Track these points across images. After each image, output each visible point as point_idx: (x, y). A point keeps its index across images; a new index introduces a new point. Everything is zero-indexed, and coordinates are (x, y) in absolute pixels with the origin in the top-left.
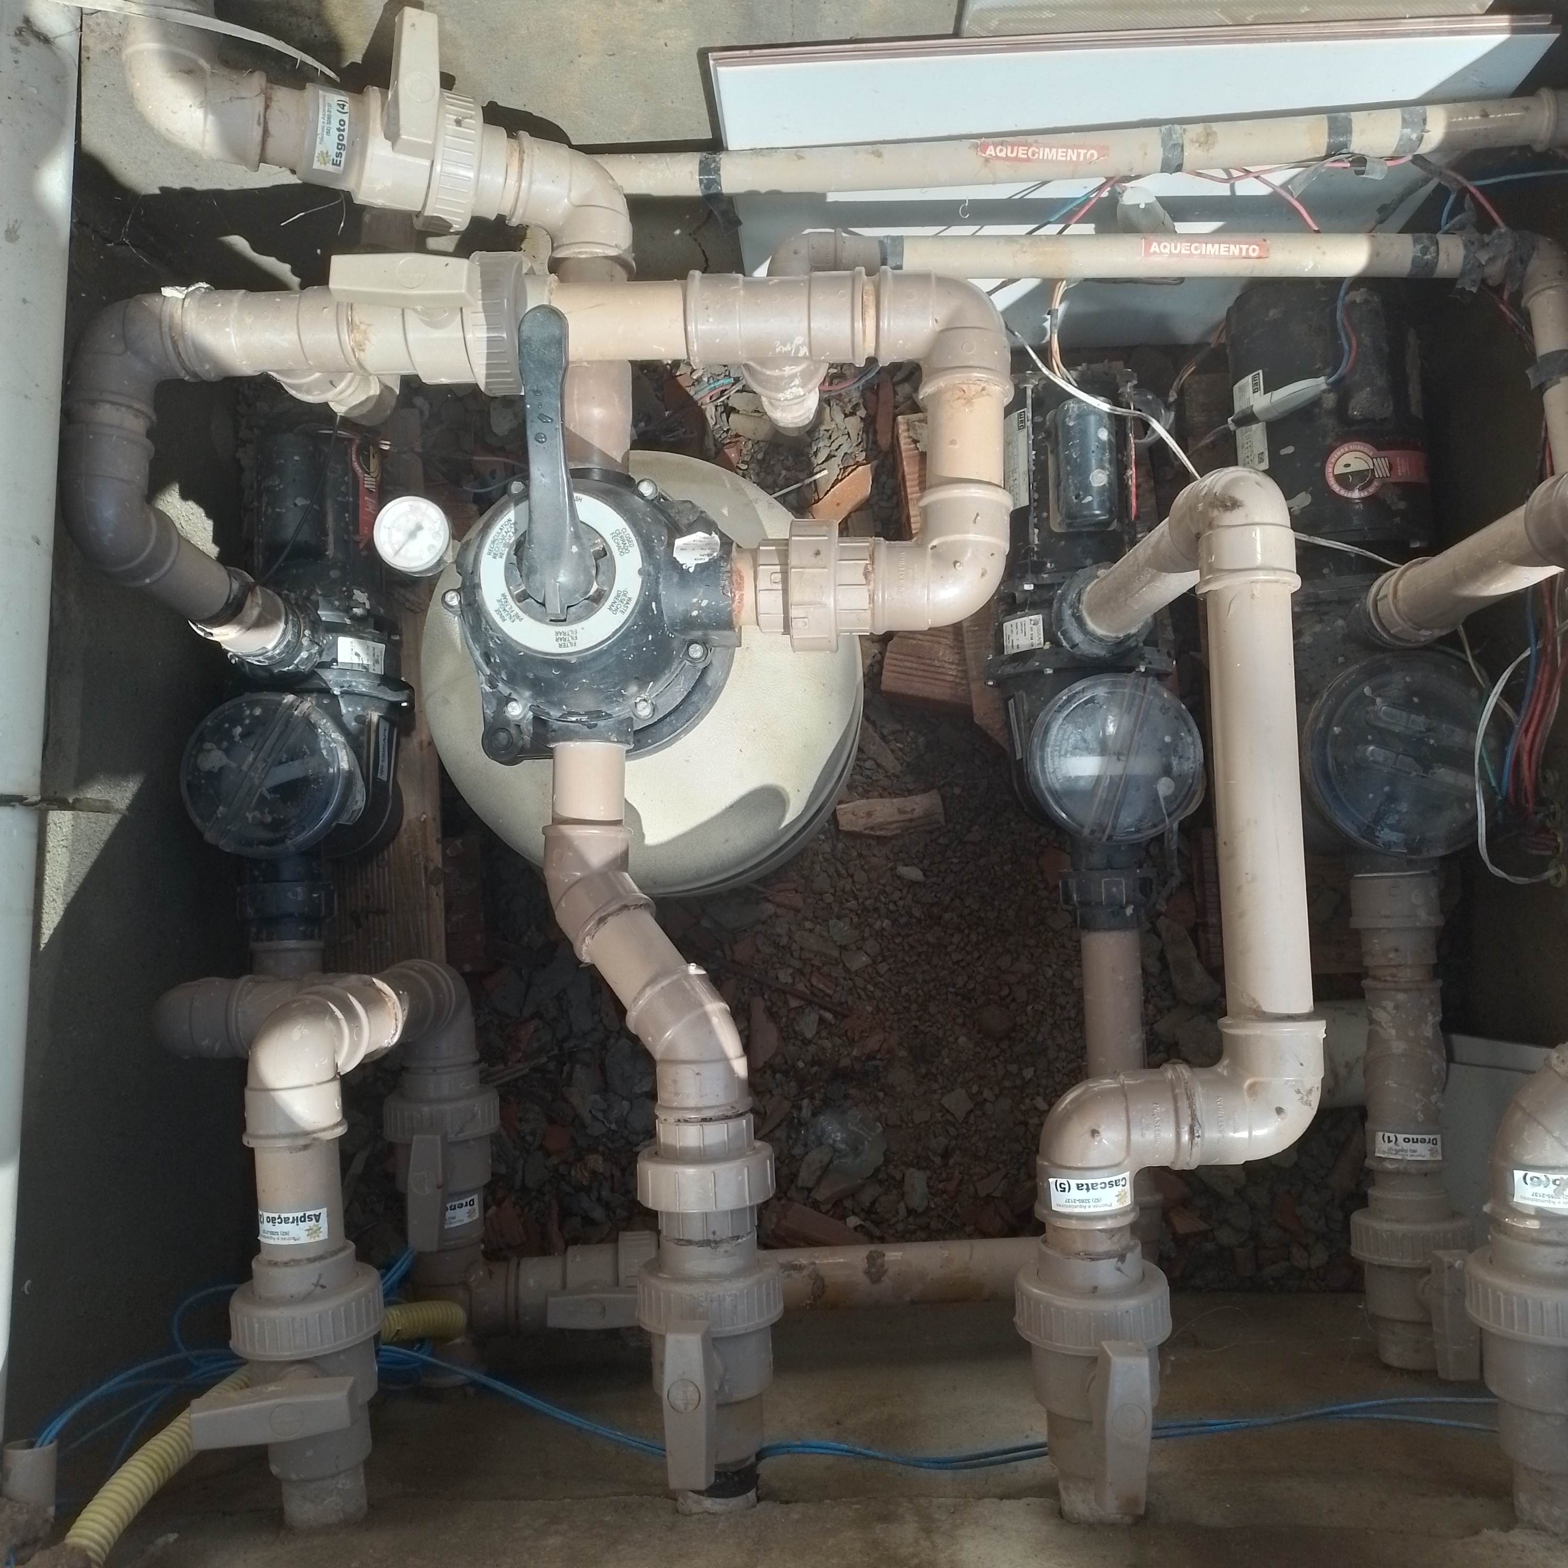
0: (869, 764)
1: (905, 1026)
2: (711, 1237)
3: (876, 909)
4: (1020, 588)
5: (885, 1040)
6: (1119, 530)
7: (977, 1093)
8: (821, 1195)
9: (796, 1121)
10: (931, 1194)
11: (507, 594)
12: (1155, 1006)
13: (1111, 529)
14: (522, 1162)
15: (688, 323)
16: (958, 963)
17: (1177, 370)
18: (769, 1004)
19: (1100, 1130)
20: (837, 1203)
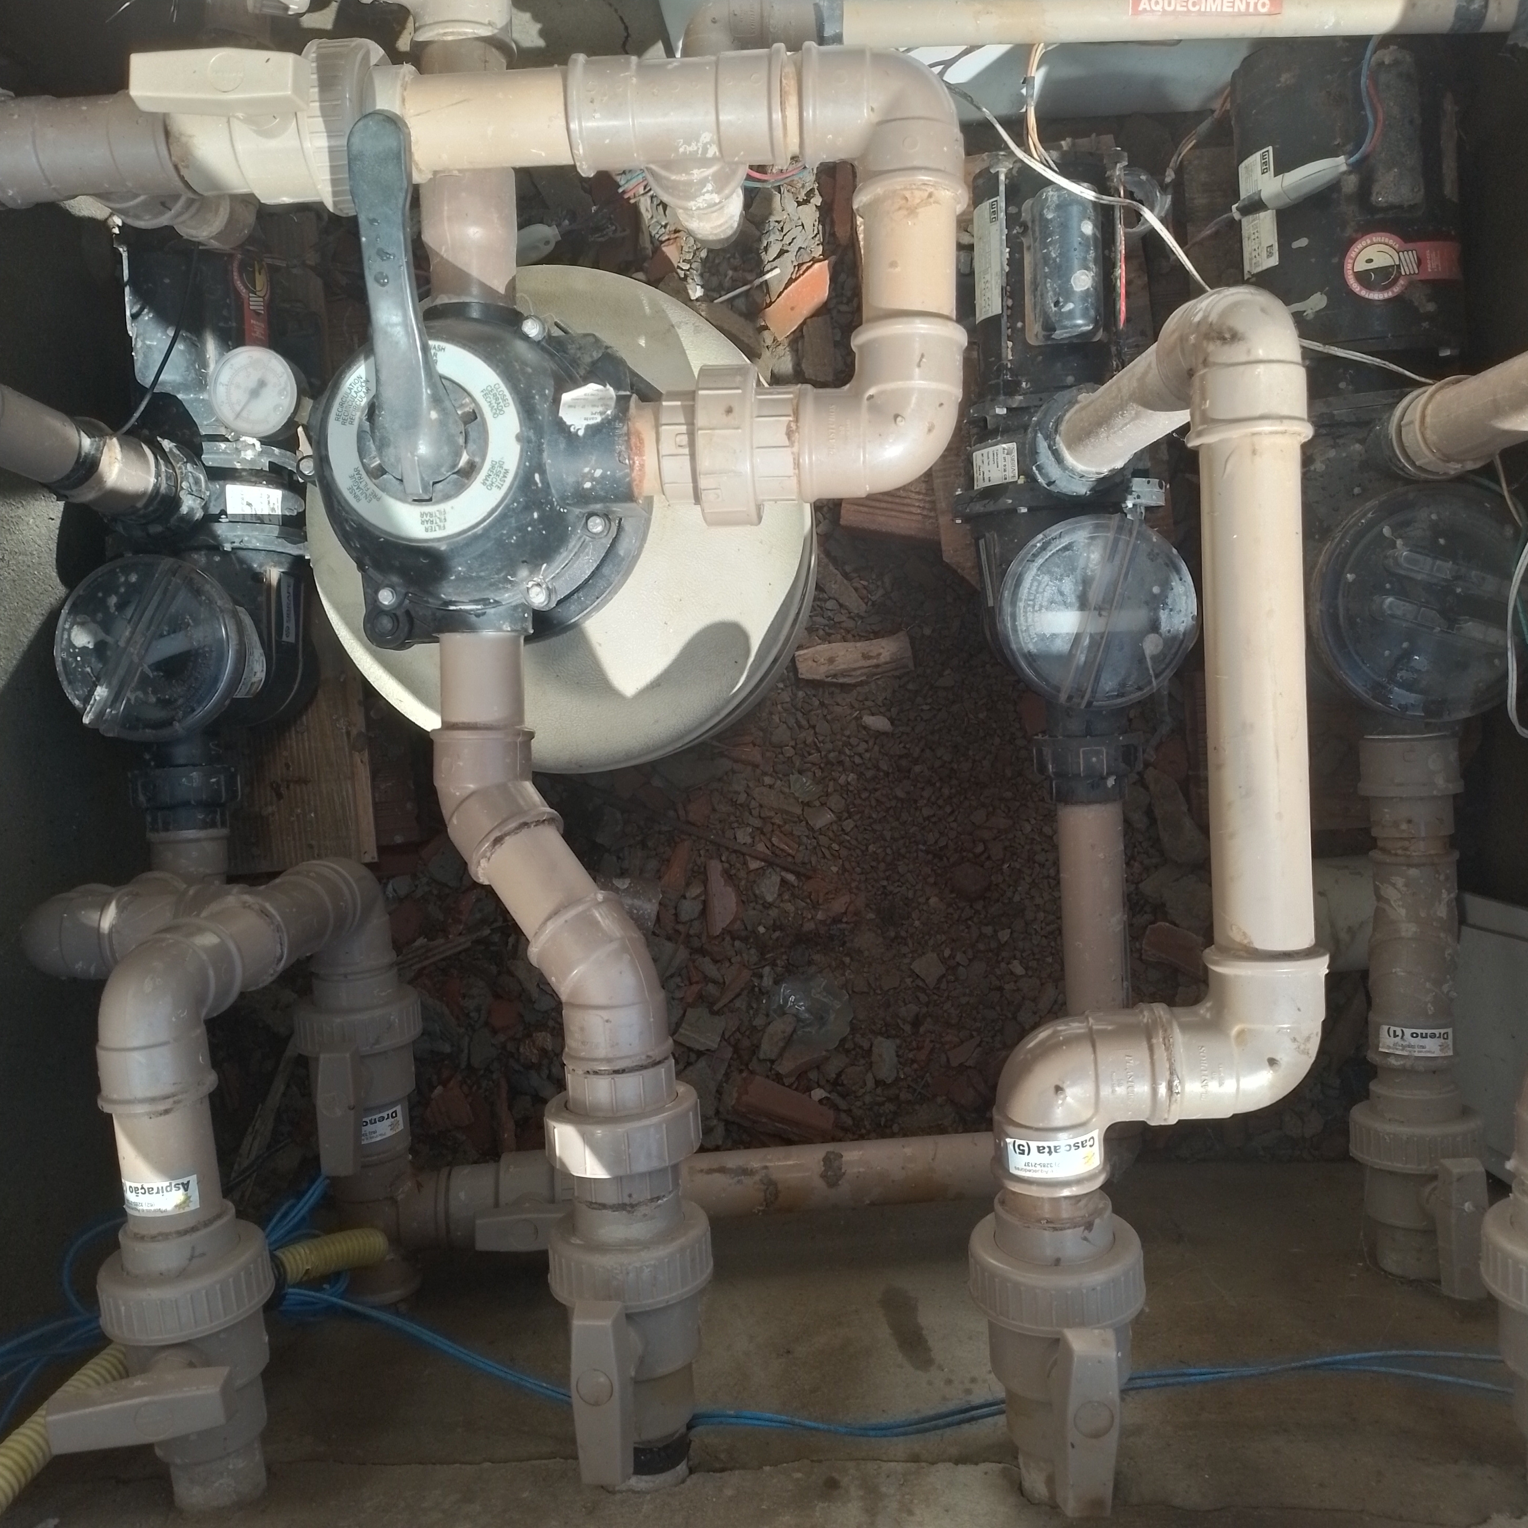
0: (830, 604)
1: (873, 886)
2: (627, 1200)
3: (841, 763)
4: (991, 413)
5: (851, 902)
6: (1106, 341)
7: (949, 957)
8: (785, 1067)
9: (757, 989)
10: (900, 1063)
11: (361, 468)
12: (1141, 863)
13: (1096, 339)
14: (467, 1039)
15: (570, 119)
16: (928, 818)
17: (1176, 142)
18: (726, 865)
19: (1064, 1086)
20: (801, 1074)
